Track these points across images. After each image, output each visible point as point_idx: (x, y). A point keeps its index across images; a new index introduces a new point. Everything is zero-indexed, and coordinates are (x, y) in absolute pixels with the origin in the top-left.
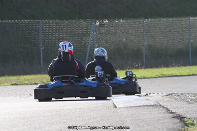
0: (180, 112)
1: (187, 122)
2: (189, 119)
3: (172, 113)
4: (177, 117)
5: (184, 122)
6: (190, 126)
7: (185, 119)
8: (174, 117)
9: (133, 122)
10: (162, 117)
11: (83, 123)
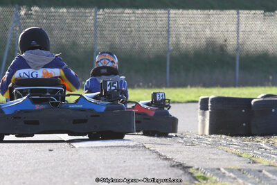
0: (179, 158)
1: (196, 175)
2: (198, 169)
3: (166, 159)
4: (178, 166)
5: (191, 174)
6: (202, 181)
7: (191, 170)
8: (174, 166)
9: (110, 170)
10: (153, 165)
11: (30, 168)
